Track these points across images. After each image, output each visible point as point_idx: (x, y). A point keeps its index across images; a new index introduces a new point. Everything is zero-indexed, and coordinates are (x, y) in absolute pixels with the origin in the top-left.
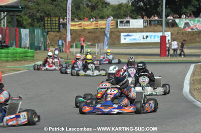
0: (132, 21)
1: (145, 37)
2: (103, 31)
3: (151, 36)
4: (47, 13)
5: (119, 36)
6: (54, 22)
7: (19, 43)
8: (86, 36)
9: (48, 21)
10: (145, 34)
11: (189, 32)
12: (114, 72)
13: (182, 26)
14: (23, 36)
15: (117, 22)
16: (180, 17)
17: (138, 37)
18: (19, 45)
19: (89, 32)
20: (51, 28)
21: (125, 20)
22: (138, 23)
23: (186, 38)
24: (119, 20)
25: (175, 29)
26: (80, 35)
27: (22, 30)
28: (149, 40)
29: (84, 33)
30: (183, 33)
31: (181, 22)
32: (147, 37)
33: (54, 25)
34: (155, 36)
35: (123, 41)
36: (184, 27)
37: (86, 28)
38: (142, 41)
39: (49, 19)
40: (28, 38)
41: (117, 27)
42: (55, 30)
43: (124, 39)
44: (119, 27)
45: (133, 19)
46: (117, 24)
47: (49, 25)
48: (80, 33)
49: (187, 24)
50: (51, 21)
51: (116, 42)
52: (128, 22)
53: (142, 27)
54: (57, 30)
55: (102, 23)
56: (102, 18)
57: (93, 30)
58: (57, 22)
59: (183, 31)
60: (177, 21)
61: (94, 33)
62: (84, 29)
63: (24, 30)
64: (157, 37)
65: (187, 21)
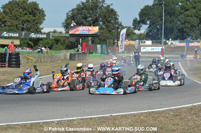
0: (146, 41)
2: (133, 46)
3: (155, 49)
5: (140, 49)
6: (111, 42)
7: (96, 51)
9: (108, 41)
10: (152, 48)
11: (173, 47)
12: (142, 68)
13: (169, 44)
14: (98, 48)
16: (169, 40)
17: (149, 49)
21: (143, 41)
22: (149, 42)
23: (171, 50)
24: (140, 41)
25: (167, 45)
27: (97, 45)
28: (154, 51)
30: (170, 47)
31: (169, 42)
35: (142, 51)
36: (171, 45)
38: (151, 51)
40: (100, 49)
42: (111, 45)
43: (143, 50)
44: (140, 44)
49: (172, 43)
52: (145, 42)
53: (151, 44)
55: (132, 42)
56: (132, 40)
60: (167, 42)
61: (129, 47)
64: (158, 49)
65: (172, 42)
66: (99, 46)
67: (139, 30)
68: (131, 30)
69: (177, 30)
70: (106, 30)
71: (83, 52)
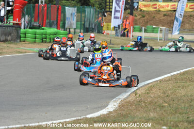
7: (61, 23)
8: (161, 18)
14: (68, 15)
18: (61, 25)
19: (165, 15)
26: (154, 17)
29: (159, 16)
37: (162, 9)
40: (75, 18)
47: (111, 4)
48: (154, 15)
57: (169, 12)
61: (170, 16)
62: (159, 11)
71: (15, 22)
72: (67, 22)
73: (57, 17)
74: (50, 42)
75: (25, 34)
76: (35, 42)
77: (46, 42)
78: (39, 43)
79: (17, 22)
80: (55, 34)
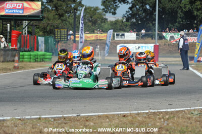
0: (126, 34)
1: (137, 48)
3: (142, 47)
4: (55, 27)
6: (63, 33)
9: (58, 32)
10: (137, 45)
11: (174, 44)
13: (168, 38)
14: (40, 43)
15: (114, 34)
17: (131, 48)
20: (60, 38)
21: (121, 33)
22: (131, 36)
23: (171, 49)
24: (115, 33)
27: (39, 37)
28: (140, 50)
30: (169, 45)
31: (167, 35)
32: (139, 47)
33: (63, 35)
34: (145, 47)
36: (170, 40)
37: (88, 39)
38: (135, 51)
39: (59, 31)
40: (44, 45)
41: (114, 39)
42: (63, 40)
44: (116, 39)
45: (128, 32)
46: (114, 37)
47: (59, 35)
49: (172, 37)
50: (60, 32)
51: (113, 51)
52: (123, 35)
53: (135, 39)
54: (66, 40)
55: (101, 36)
57: (93, 41)
58: (66, 33)
59: (169, 43)
60: (164, 34)
62: (86, 40)
63: (41, 38)
64: (148, 48)
65: (172, 34)
66: (41, 40)
67: (114, 13)
68: (100, 14)
69: (182, 15)
70: (53, 13)
71: (13, 48)
72: (39, 48)
73: (34, 45)
74: (40, 61)
75: (23, 56)
76: (30, 62)
77: (37, 61)
78: (33, 62)
79: (15, 48)
80: (44, 55)
